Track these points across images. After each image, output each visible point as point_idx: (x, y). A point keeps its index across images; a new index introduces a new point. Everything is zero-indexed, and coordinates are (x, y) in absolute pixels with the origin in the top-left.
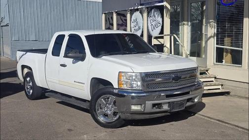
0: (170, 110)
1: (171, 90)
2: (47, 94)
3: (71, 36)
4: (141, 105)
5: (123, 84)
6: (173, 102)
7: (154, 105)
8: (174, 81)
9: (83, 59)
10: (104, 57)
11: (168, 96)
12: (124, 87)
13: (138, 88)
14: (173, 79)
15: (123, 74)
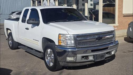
0: (95, 60)
1: (95, 46)
2: (19, 47)
3: (32, 10)
4: (74, 57)
5: (61, 42)
6: (96, 55)
7: (83, 57)
8: (97, 40)
9: (38, 24)
10: (51, 24)
11: (93, 51)
12: (62, 44)
13: (72, 46)
14: (97, 39)
15: (61, 36)
